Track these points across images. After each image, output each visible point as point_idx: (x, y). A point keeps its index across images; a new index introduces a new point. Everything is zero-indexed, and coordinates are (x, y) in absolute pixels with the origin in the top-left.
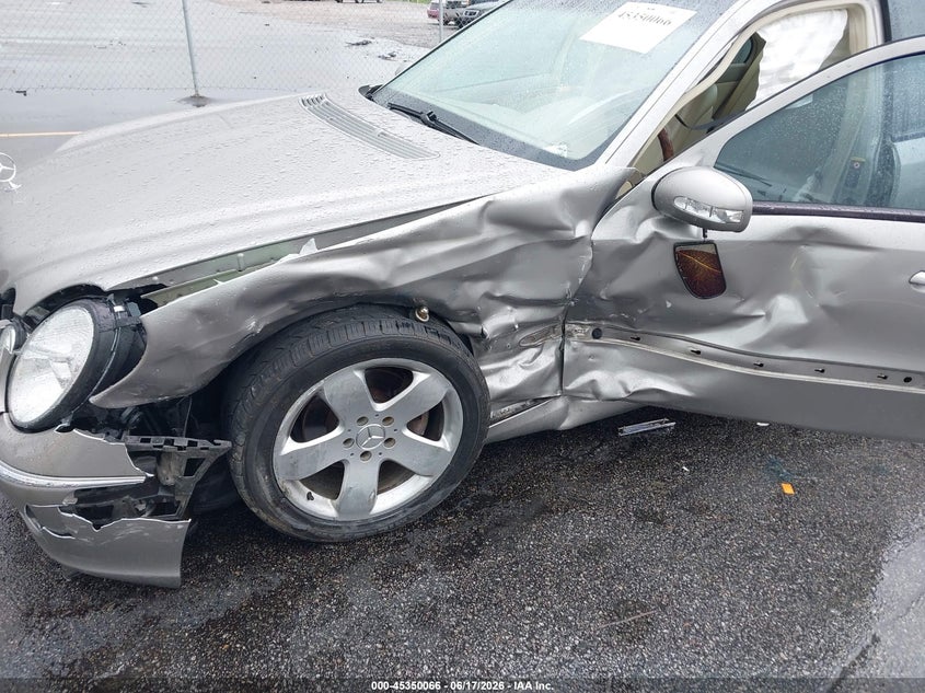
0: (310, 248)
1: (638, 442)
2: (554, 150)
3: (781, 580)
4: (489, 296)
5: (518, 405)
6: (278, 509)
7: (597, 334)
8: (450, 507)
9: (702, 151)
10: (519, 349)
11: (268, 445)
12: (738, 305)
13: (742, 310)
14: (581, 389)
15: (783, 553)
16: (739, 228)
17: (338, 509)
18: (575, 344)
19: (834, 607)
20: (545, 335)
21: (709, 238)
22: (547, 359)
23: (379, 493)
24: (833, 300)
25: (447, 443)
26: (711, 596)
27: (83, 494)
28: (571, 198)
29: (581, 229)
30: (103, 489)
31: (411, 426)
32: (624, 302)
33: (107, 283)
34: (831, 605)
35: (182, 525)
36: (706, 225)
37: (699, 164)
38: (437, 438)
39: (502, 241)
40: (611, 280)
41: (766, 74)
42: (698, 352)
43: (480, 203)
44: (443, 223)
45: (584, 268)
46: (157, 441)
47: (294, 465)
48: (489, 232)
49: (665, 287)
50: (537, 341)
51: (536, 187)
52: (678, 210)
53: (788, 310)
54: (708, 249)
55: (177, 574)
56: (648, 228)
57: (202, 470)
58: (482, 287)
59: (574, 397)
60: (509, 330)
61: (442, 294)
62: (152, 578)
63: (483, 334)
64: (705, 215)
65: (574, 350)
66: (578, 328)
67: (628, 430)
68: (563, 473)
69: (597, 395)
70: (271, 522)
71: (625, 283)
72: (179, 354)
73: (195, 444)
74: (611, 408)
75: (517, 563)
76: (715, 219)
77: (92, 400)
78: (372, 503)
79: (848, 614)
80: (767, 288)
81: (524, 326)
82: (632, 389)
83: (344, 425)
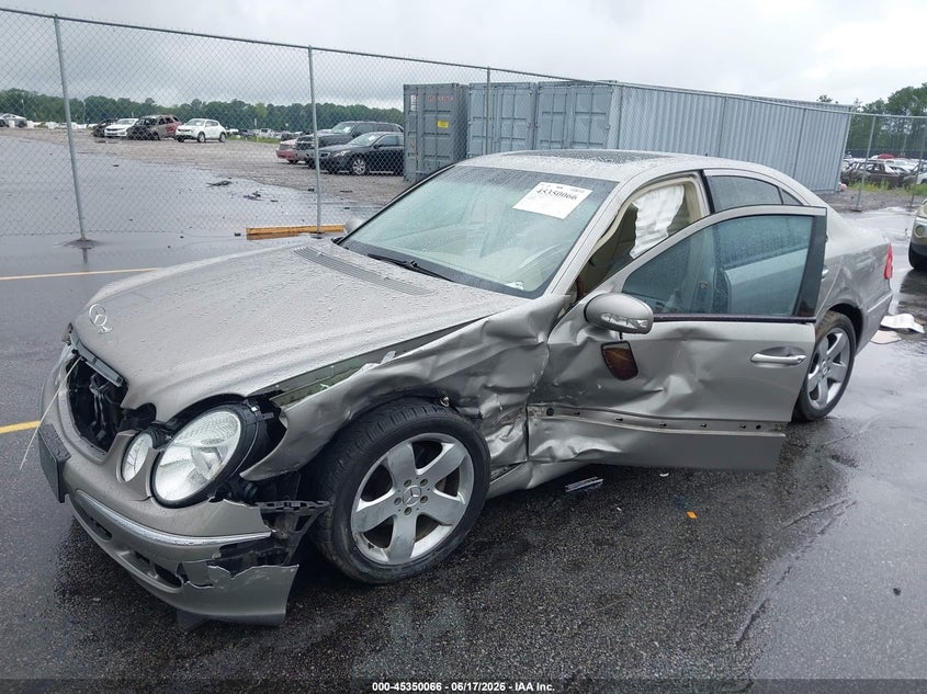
0: (389, 358)
1: (581, 495)
2: (513, 285)
3: (701, 570)
4: (485, 387)
5: (501, 470)
6: (351, 556)
7: (550, 412)
8: (460, 552)
9: (613, 283)
10: (500, 426)
11: (350, 504)
12: (645, 384)
13: (648, 387)
14: (542, 455)
15: (699, 554)
16: (646, 331)
17: (389, 555)
18: (535, 420)
19: (739, 581)
20: (515, 415)
21: (624, 339)
22: (518, 433)
23: (416, 541)
24: (707, 376)
25: (462, 497)
26: (659, 585)
27: (227, 549)
28: (534, 316)
29: (541, 339)
30: (244, 543)
31: (437, 487)
32: (568, 386)
33: (246, 391)
34: (735, 581)
35: (293, 569)
36: (621, 330)
37: (613, 292)
38: (456, 496)
39: (494, 348)
40: (561, 371)
41: (640, 229)
42: (621, 420)
43: (482, 322)
44: (461, 337)
45: (544, 364)
46: (278, 505)
47: (364, 520)
48: (487, 341)
49: (596, 374)
50: (510, 421)
51: (513, 310)
52: (605, 322)
53: (678, 385)
54: (625, 347)
55: (285, 612)
56: (583, 335)
57: (308, 525)
58: (481, 380)
59: (536, 461)
60: (496, 411)
61: (456, 386)
62: (266, 617)
63: (480, 416)
64: (624, 324)
65: (536, 425)
66: (536, 409)
67: (572, 487)
68: (534, 521)
69: (553, 458)
70: (346, 568)
71: (570, 373)
72: (304, 436)
73: (305, 505)
74: (565, 468)
75: (522, 582)
76: (630, 326)
77: (242, 474)
78: (411, 548)
79: (748, 585)
80: (664, 370)
81: (506, 407)
82: (578, 452)
83: (396, 487)
